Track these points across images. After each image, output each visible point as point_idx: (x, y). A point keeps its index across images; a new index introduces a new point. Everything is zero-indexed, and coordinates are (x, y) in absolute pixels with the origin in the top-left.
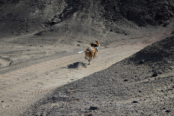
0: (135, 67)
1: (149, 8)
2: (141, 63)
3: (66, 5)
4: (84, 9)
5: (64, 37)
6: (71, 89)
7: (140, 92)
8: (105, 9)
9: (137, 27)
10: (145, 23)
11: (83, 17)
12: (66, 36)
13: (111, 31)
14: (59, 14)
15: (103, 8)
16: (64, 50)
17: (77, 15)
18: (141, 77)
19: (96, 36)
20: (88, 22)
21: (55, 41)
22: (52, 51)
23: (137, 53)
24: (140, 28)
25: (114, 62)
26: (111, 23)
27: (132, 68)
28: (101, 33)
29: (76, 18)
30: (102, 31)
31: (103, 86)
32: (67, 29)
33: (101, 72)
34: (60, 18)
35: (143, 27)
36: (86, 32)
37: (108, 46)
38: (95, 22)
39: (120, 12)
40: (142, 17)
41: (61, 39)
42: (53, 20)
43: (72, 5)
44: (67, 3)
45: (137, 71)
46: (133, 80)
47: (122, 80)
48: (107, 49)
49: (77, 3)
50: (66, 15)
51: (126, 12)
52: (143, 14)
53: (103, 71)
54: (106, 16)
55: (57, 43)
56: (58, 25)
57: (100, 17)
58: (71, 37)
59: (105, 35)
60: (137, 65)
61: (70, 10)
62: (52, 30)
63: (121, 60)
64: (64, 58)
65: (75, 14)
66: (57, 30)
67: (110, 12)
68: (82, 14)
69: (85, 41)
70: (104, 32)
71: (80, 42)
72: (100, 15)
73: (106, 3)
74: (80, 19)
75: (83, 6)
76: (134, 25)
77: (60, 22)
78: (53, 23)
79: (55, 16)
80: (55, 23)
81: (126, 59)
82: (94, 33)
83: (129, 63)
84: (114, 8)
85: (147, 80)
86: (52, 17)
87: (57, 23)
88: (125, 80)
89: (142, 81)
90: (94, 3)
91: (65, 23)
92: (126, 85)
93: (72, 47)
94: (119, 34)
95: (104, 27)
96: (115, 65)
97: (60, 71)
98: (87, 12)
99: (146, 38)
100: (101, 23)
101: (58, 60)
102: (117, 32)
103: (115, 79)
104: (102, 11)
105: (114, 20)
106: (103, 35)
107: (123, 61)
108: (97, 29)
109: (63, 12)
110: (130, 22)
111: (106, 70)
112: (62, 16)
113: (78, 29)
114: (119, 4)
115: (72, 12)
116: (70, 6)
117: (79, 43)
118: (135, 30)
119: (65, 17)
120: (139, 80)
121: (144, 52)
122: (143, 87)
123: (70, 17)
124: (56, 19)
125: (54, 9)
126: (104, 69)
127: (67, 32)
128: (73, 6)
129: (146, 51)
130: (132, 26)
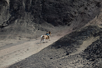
0: (55, 50)
1: (59, 15)
2: (59, 47)
3: (11, 16)
4: (22, 17)
5: (11, 35)
6: (19, 66)
7: (60, 65)
8: (34, 17)
9: (54, 27)
10: (57, 25)
11: (21, 22)
12: (12, 34)
13: (39, 30)
14: (7, 21)
15: (33, 16)
16: (11, 42)
17: (18, 21)
18: (60, 56)
19: (30, 33)
20: (24, 25)
21: (5, 37)
22: (3, 43)
23: (56, 42)
24: (55, 27)
26: (38, 25)
27: (54, 51)
28: (33, 31)
29: (17, 23)
30: (33, 30)
31: (38, 63)
32: (12, 30)
33: (36, 54)
34: (7, 23)
35: (57, 27)
36: (24, 31)
37: (37, 39)
38: (29, 25)
39: (43, 19)
40: (56, 21)
41: (8, 36)
42: (3, 25)
43: (14, 15)
44: (11, 14)
45: (57, 53)
46: (55, 58)
47: (49, 59)
48: (37, 40)
49: (17, 14)
50: (11, 22)
51: (46, 19)
52: (56, 19)
53: (37, 53)
54: (35, 21)
55: (6, 38)
56: (6, 27)
57: (31, 22)
58: (15, 35)
59: (35, 32)
60: (57, 49)
61: (13, 18)
62: (2, 31)
63: (47, 46)
64: (12, 47)
65: (16, 21)
66: (6, 31)
67: (37, 19)
68: (20, 20)
69: (23, 37)
70: (34, 30)
71: (20, 37)
72: (31, 20)
73: (35, 14)
74: (19, 24)
75: (21, 16)
76: (51, 26)
77: (7, 26)
78: (3, 27)
79: (4, 23)
80: (4, 27)
81: (50, 46)
82: (29, 31)
83: (52, 48)
84: (39, 16)
85: (63, 58)
86: (2, 23)
87: (5, 26)
88: (51, 58)
89: (61, 58)
90: (27, 14)
91: (10, 26)
92: (52, 61)
93: (16, 40)
94: (43, 31)
95: (34, 28)
96: (43, 49)
97: (10, 55)
98: (23, 19)
99: (59, 33)
100: (32, 25)
101: (8, 49)
102: (42, 30)
103: (45, 58)
104: (32, 19)
105: (40, 23)
106: (34, 32)
107: (48, 47)
108: (30, 29)
109: (9, 20)
110: (49, 24)
111: (38, 53)
112: (8, 22)
113: (19, 30)
114: (42, 14)
115: (14, 20)
116: (13, 16)
117: (20, 38)
118: (52, 29)
119: (10, 23)
120: (59, 57)
121: (60, 41)
122: (62, 62)
123: (13, 22)
124: (5, 24)
125: (3, 18)
127: (12, 32)
128: (15, 16)
129: (61, 40)
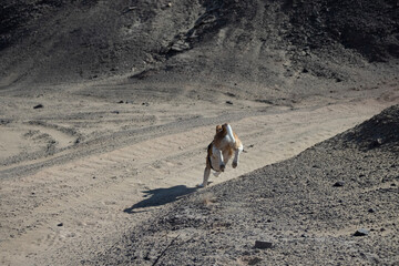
0: (359, 155)
1: (394, 19)
2: (375, 145)
3: (203, 12)
4: (244, 21)
5: (197, 84)
6: (214, 202)
7: (371, 211)
8: (292, 21)
9: (366, 64)
10: (384, 56)
11: (240, 39)
12: (202, 81)
13: (305, 71)
14: (187, 31)
15: (287, 18)
16: (195, 113)
17: (228, 35)
18: (373, 178)
19: (269, 83)
20: (251, 51)
21: (175, 92)
22: (168, 114)
23: (366, 122)
24: (372, 66)
25: (311, 143)
26: (304, 53)
27: (352, 157)
28: (281, 77)
29: (225, 40)
30: (283, 70)
31: (286, 197)
32: (203, 65)
33: (281, 164)
34: (187, 41)
35: (379, 65)
36: (246, 74)
37: (296, 106)
38: (267, 50)
39: (327, 29)
40: (378, 41)
41: (189, 88)
42: (172, 44)
43: (216, 10)
44: (204, 6)
45: (364, 165)
46: (354, 184)
47: (328, 184)
48: (292, 113)
49: (226, 6)
50: (201, 35)
51: (340, 29)
52: (381, 33)
53: (286, 161)
54: (292, 37)
55: (181, 97)
56: (182, 56)
57: (279, 39)
58: (212, 85)
59: (290, 81)
60: (365, 151)
61: (212, 23)
62: (169, 68)
63: (327, 138)
64: (196, 130)
65: (222, 33)
66: (181, 68)
67: (302, 28)
68: (238, 31)
69: (243, 95)
70: (288, 73)
71: (232, 95)
72: (280, 34)
73: (295, 9)
74: (233, 44)
75: (241, 14)
76: (358, 58)
77: (187, 49)
78: (172, 53)
79: (178, 37)
80: (176, 52)
81: (339, 136)
82: (266, 76)
83: (345, 146)
84: (313, 18)
85: (387, 185)
86: (171, 39)
87: (181, 52)
88: (337, 185)
89: (375, 188)
90: (266, 7)
91: (198, 53)
92: (339, 196)
93: (214, 106)
94: (323, 79)
95: (288, 63)
96: (313, 148)
97: (187, 160)
98: (249, 27)
99: (386, 89)
100: (282, 53)
101: (182, 135)
102: (318, 75)
103: (312, 180)
104: (285, 27)
105: (312, 47)
106: (286, 80)
107: (333, 141)
108: (272, 66)
109: (195, 27)
110: (349, 52)
111: (291, 161)
112: (193, 36)
113: (229, 67)
114: (324, 11)
115: (216, 28)
116: (211, 12)
117: (229, 99)
118: (361, 71)
119: (200, 38)
120: (369, 183)
121: (380, 121)
122: (377, 202)
123: (211, 38)
124: (180, 42)
125: (175, 21)
126: (289, 157)
127: (202, 73)
128: (219, 13)
129: (386, 119)
130: (353, 62)
